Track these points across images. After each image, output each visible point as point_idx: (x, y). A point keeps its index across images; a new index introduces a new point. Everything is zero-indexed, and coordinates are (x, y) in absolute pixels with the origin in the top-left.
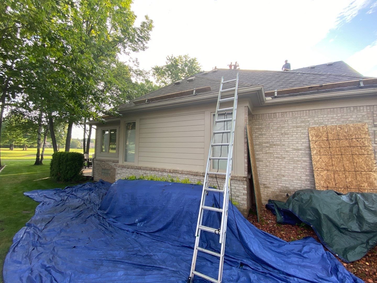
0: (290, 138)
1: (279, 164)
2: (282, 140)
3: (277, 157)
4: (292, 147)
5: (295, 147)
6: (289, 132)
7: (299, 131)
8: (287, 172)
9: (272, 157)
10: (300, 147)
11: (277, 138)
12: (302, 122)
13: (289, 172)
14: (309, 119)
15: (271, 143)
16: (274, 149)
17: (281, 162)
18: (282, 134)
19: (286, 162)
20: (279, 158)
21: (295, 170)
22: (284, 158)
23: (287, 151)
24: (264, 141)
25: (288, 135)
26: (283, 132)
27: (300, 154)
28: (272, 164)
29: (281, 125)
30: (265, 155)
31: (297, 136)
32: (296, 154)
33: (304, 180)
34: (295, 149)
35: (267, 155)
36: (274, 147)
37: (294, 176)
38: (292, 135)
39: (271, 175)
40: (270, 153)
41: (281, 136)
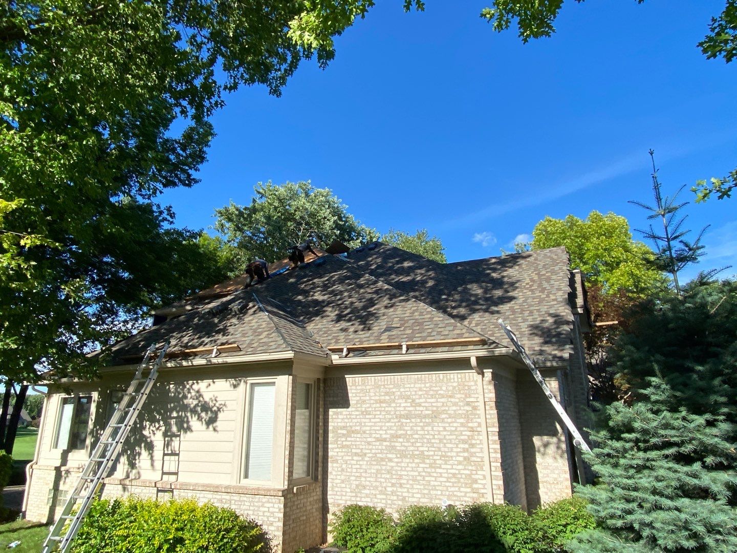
0: (372, 420)
1: (358, 466)
2: (363, 424)
3: (356, 454)
4: (374, 435)
5: (379, 436)
6: (370, 409)
7: (383, 409)
8: (368, 479)
9: (349, 454)
10: (384, 436)
11: (356, 421)
12: (387, 394)
13: (372, 479)
14: (394, 390)
15: (349, 428)
16: (353, 439)
17: (361, 463)
18: (362, 412)
19: (367, 461)
20: (359, 455)
21: (379, 476)
22: (365, 454)
23: (369, 443)
24: (339, 424)
25: (369, 414)
26: (363, 409)
27: (384, 448)
28: (350, 466)
29: (362, 398)
30: (340, 450)
31: (381, 416)
32: (380, 447)
33: (390, 493)
34: (378, 440)
35: (344, 450)
36: (353, 435)
37: (376, 487)
38: (375, 415)
39: (347, 486)
40: (347, 446)
41: (361, 417)
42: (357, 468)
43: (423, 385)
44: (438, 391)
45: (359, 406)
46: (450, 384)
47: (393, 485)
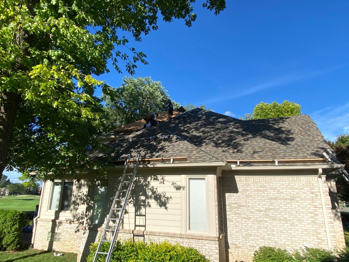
0: (253, 200)
1: (246, 224)
2: (247, 202)
3: (244, 218)
5: (258, 209)
6: (252, 194)
7: (260, 194)
8: (253, 231)
9: (240, 218)
10: (261, 209)
11: (243, 200)
12: (261, 186)
13: (255, 231)
14: (266, 185)
15: (239, 204)
16: (242, 210)
17: (248, 222)
18: (247, 196)
19: (252, 222)
20: (246, 218)
21: (259, 229)
22: (250, 218)
23: (252, 212)
24: (233, 202)
25: (251, 197)
26: (247, 194)
27: (262, 215)
28: (241, 224)
29: (246, 188)
30: (234, 215)
31: (258, 198)
32: (259, 215)
33: (267, 239)
34: (257, 211)
35: (236, 215)
36: (241, 208)
37: (258, 236)
38: (255, 198)
39: (240, 235)
40: (239, 213)
41: (246, 198)
42: (245, 225)
43: (284, 183)
44: (293, 186)
45: (244, 192)
46: (300, 182)
47: (269, 235)
